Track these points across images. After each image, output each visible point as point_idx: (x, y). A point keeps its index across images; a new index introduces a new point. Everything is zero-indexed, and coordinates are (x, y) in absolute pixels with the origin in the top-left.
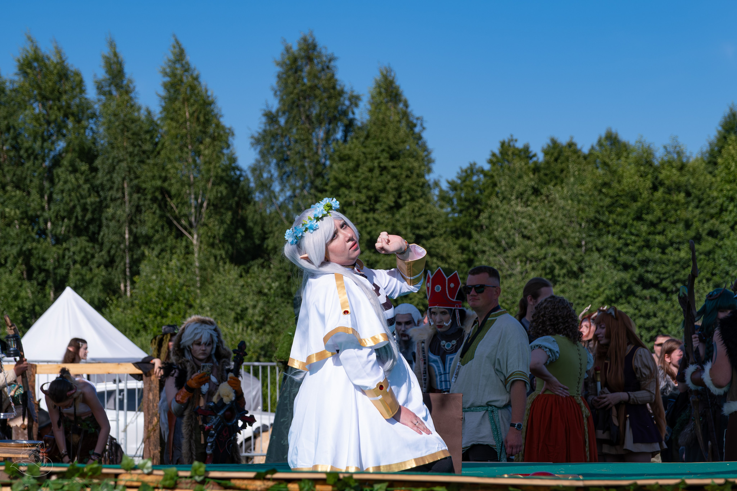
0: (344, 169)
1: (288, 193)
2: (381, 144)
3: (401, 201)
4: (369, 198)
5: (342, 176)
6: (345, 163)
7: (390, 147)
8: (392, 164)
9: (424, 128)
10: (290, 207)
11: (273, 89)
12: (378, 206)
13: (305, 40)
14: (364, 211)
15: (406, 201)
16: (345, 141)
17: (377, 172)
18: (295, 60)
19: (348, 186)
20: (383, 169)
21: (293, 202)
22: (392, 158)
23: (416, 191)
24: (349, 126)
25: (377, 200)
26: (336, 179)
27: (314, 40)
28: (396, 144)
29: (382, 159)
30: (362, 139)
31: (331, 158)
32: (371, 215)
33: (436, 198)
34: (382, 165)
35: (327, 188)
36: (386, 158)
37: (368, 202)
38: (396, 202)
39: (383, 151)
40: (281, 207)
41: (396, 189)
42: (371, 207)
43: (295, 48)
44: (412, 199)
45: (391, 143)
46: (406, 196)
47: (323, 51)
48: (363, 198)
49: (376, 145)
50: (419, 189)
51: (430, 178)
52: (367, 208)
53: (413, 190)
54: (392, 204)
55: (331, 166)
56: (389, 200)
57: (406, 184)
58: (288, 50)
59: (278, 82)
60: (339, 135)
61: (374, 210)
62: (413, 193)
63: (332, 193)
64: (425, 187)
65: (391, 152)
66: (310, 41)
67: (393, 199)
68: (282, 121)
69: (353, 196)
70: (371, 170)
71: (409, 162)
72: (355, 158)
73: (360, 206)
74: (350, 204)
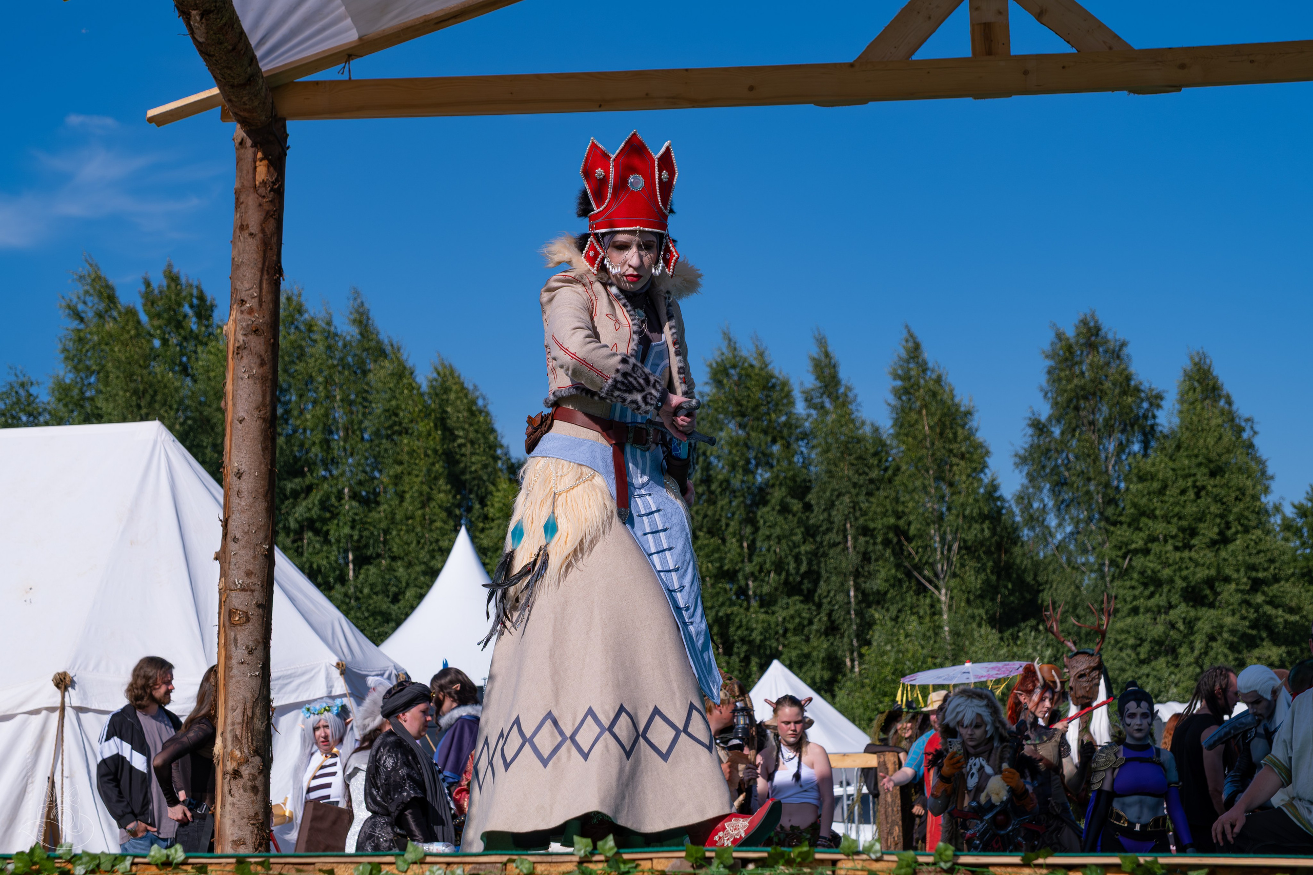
0: (1145, 492)
1: (1069, 529)
2: (1196, 456)
3: (1229, 533)
4: (1182, 529)
5: (1142, 502)
6: (1148, 484)
7: (1210, 461)
8: (1211, 483)
9: (1255, 433)
10: (1072, 547)
11: (1041, 390)
12: (1193, 542)
13: (1084, 322)
14: (1177, 549)
15: (1237, 532)
16: (1146, 455)
17: (1191, 494)
18: (1069, 348)
19: (1152, 516)
20: (1200, 490)
21: (1076, 540)
22: (1213, 474)
23: (1249, 520)
24: (1149, 434)
25: (1193, 533)
26: (1135, 505)
27: (1096, 322)
28: (1220, 455)
29: (1198, 477)
30: (1170, 451)
31: (1127, 479)
32: (1186, 554)
33: (1278, 529)
34: (1198, 484)
35: (1123, 519)
36: (1204, 475)
37: (1181, 535)
38: (1221, 533)
39: (1199, 465)
40: (1060, 547)
41: (1222, 516)
42: (1186, 542)
43: (1070, 333)
44: (1246, 530)
45: (1213, 455)
46: (1235, 528)
47: (1110, 336)
48: (1174, 531)
49: (1189, 457)
50: (1252, 517)
51: (1268, 500)
52: (1180, 544)
53: (1246, 518)
54: (1216, 537)
55: (1127, 489)
56: (1210, 531)
57: (1236, 510)
58: (1060, 336)
59: (1048, 382)
60: (1136, 447)
61: (1190, 547)
62: (1246, 522)
63: (1129, 525)
64: (1262, 513)
65: (1212, 466)
66: (1092, 324)
67: (1216, 530)
68: (1057, 431)
69: (1160, 528)
70: (1183, 492)
71: (1239, 480)
72: (1161, 476)
73: (1170, 541)
74: (1155, 540)
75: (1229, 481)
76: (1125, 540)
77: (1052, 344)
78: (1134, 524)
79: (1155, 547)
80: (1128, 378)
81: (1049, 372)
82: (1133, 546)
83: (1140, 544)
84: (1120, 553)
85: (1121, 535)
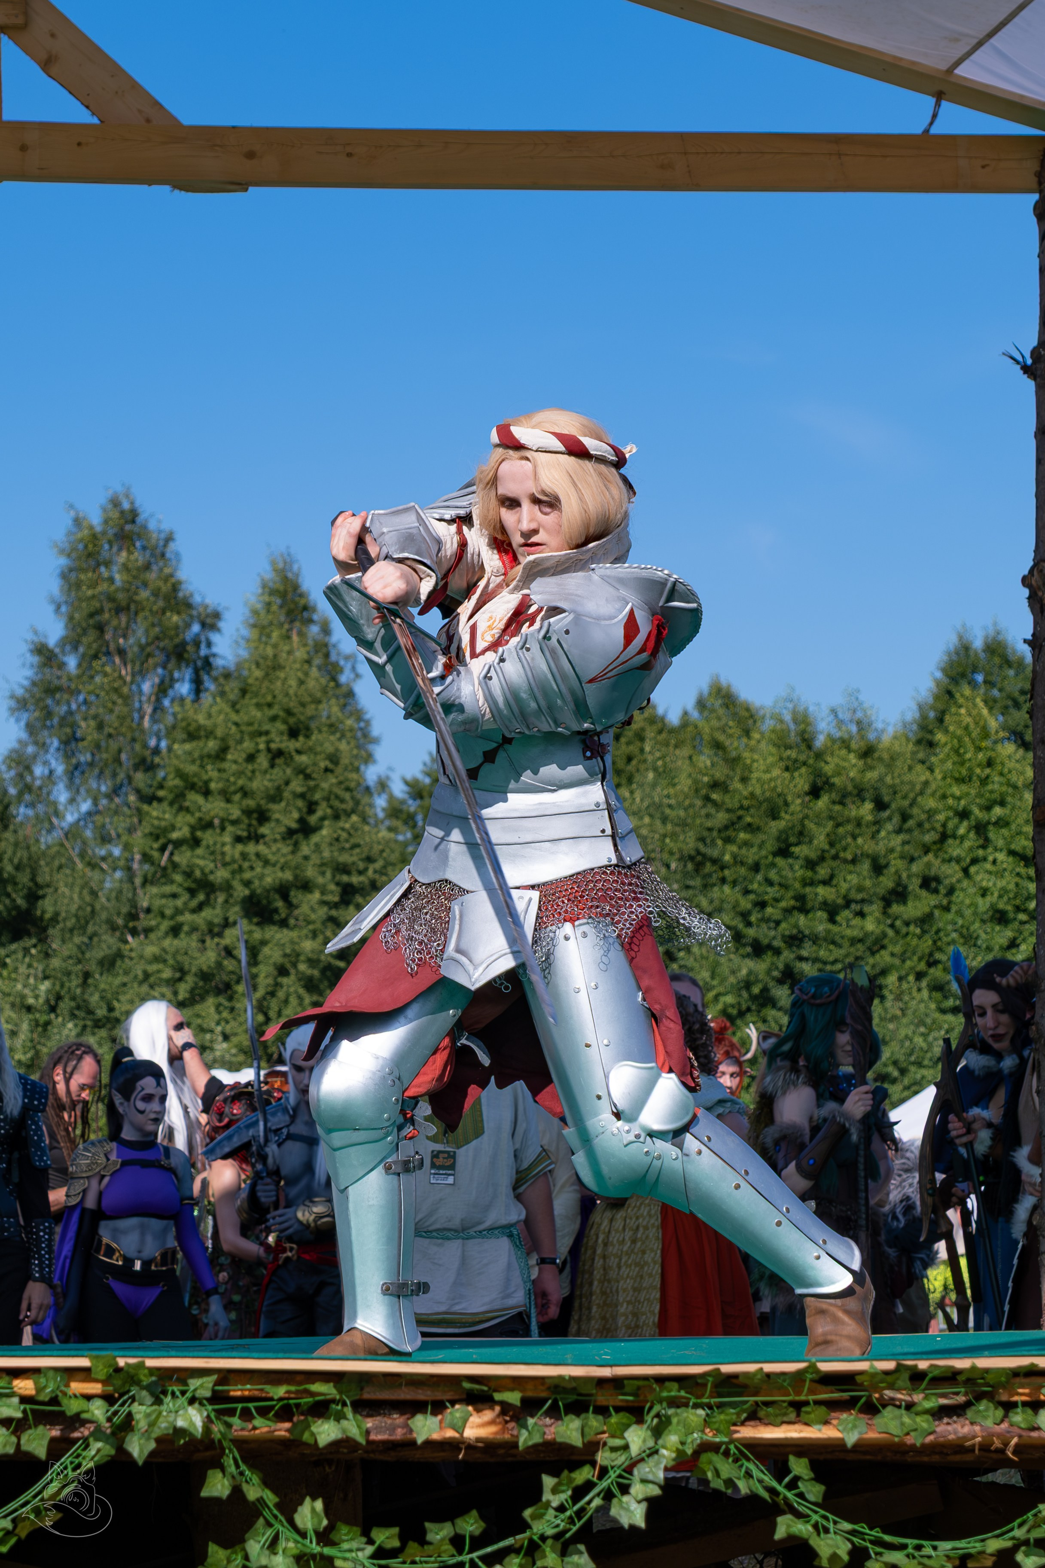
0: (196, 755)
2: (270, 705)
3: (313, 819)
4: (248, 812)
5: (191, 769)
6: (200, 744)
7: (289, 712)
8: (292, 745)
9: (356, 674)
10: (88, 833)
11: (52, 600)
12: (263, 830)
13: (115, 503)
14: (238, 839)
15: (323, 819)
16: (197, 701)
17: (263, 761)
18: (93, 540)
19: (205, 790)
20: (277, 755)
21: (93, 822)
22: (293, 733)
23: (342, 801)
24: (204, 669)
25: (263, 817)
26: (180, 774)
27: (132, 503)
28: (304, 705)
29: (273, 735)
30: (232, 696)
31: (170, 734)
32: (251, 848)
33: (382, 814)
34: (273, 746)
35: (161, 793)
36: (281, 734)
37: (245, 821)
38: (302, 821)
39: (274, 719)
40: (72, 833)
41: (302, 796)
42: (252, 830)
43: (96, 519)
44: (337, 816)
45: (295, 705)
46: (322, 811)
47: (152, 525)
48: (235, 812)
49: (259, 706)
50: (347, 796)
51: (371, 774)
52: (243, 834)
53: (337, 797)
54: (294, 825)
55: (170, 749)
56: (288, 816)
57: (325, 785)
58: (78, 523)
59: (62, 589)
60: (184, 688)
61: (258, 838)
62: (336, 803)
63: (171, 804)
64: (361, 790)
65: (292, 720)
66: (126, 506)
67: (296, 815)
68: (72, 662)
69: (215, 808)
70: (252, 757)
71: (327, 742)
72: (219, 733)
73: (230, 828)
74: (208, 825)
75: (319, 743)
76: (163, 824)
77: (69, 534)
78: (178, 801)
79: (208, 837)
80: (176, 587)
81: (64, 576)
82: (175, 835)
83: (184, 832)
84: (156, 845)
85: (158, 818)
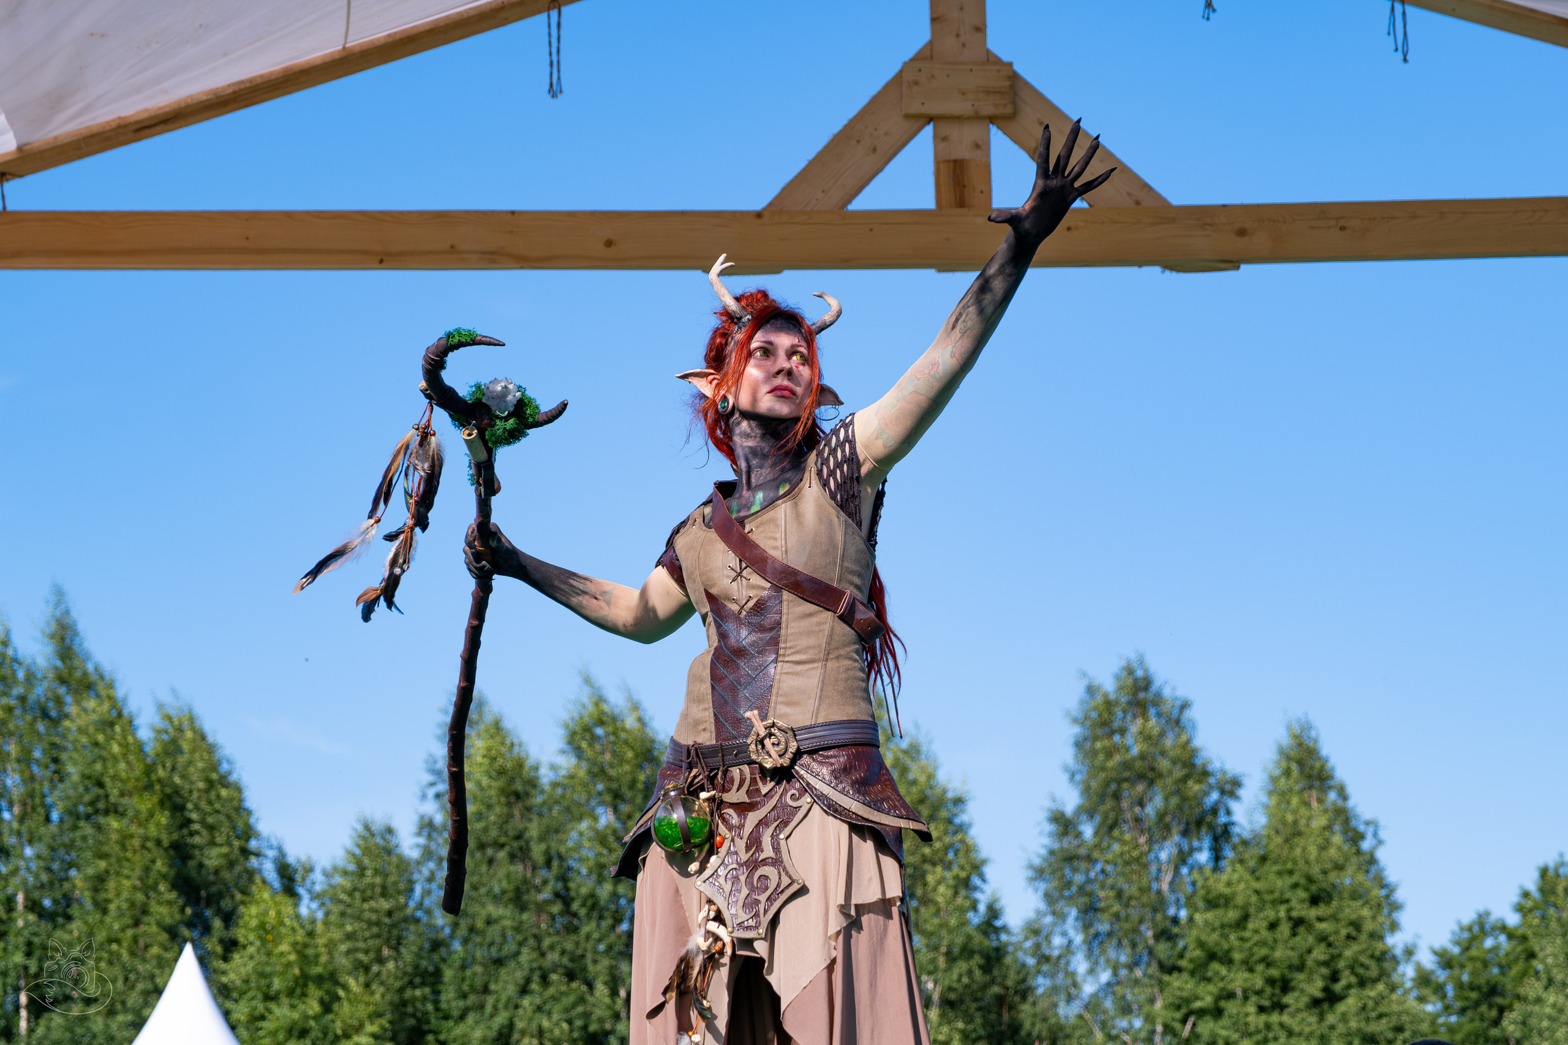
0: (1217, 924)
1: (1105, 976)
2: (1291, 873)
3: (1338, 987)
4: (1271, 981)
5: (1213, 938)
6: (1220, 912)
7: (1310, 880)
8: (1313, 913)
9: (1380, 842)
10: (1108, 1004)
11: (1066, 769)
12: (1288, 999)
13: (1129, 670)
14: (1261, 1009)
15: (1349, 987)
16: (1216, 869)
17: (1285, 929)
18: (1107, 708)
19: (1227, 960)
20: (1298, 923)
21: (1114, 993)
22: (1315, 901)
23: (1367, 968)
24: (1221, 837)
25: (1286, 986)
26: (1201, 944)
27: (1146, 670)
28: (1325, 872)
29: (1294, 903)
30: (1252, 863)
31: (1190, 903)
32: (1275, 1018)
33: (1409, 984)
34: (1294, 914)
35: (1183, 963)
36: (1302, 901)
37: (1268, 990)
38: (1326, 989)
39: (1295, 886)
40: (1093, 1005)
41: (1326, 964)
42: (1275, 999)
43: (1109, 685)
44: (1362, 983)
45: (1315, 870)
46: (1346, 978)
47: (1166, 692)
48: (1259, 983)
49: (1280, 873)
50: (1372, 964)
51: (1395, 941)
52: (1266, 1003)
53: (1362, 965)
54: (1318, 994)
55: (1191, 919)
56: (1313, 985)
57: (1348, 953)
58: (1091, 690)
59: (1076, 757)
60: (1203, 857)
61: (1281, 1007)
62: (1361, 971)
63: (1192, 973)
64: (1384, 959)
65: (1314, 888)
66: (1139, 673)
67: (1320, 984)
68: (1088, 831)
69: (1238, 980)
70: (1273, 926)
71: (1352, 910)
72: (1240, 900)
73: (1254, 999)
74: (1231, 996)
75: (1340, 909)
76: (1185, 994)
77: (1082, 702)
78: (1199, 971)
79: (1231, 1007)
80: (1193, 754)
81: (1078, 744)
82: (1198, 1004)
83: (1207, 1001)
84: (1178, 1015)
85: (1180, 989)
